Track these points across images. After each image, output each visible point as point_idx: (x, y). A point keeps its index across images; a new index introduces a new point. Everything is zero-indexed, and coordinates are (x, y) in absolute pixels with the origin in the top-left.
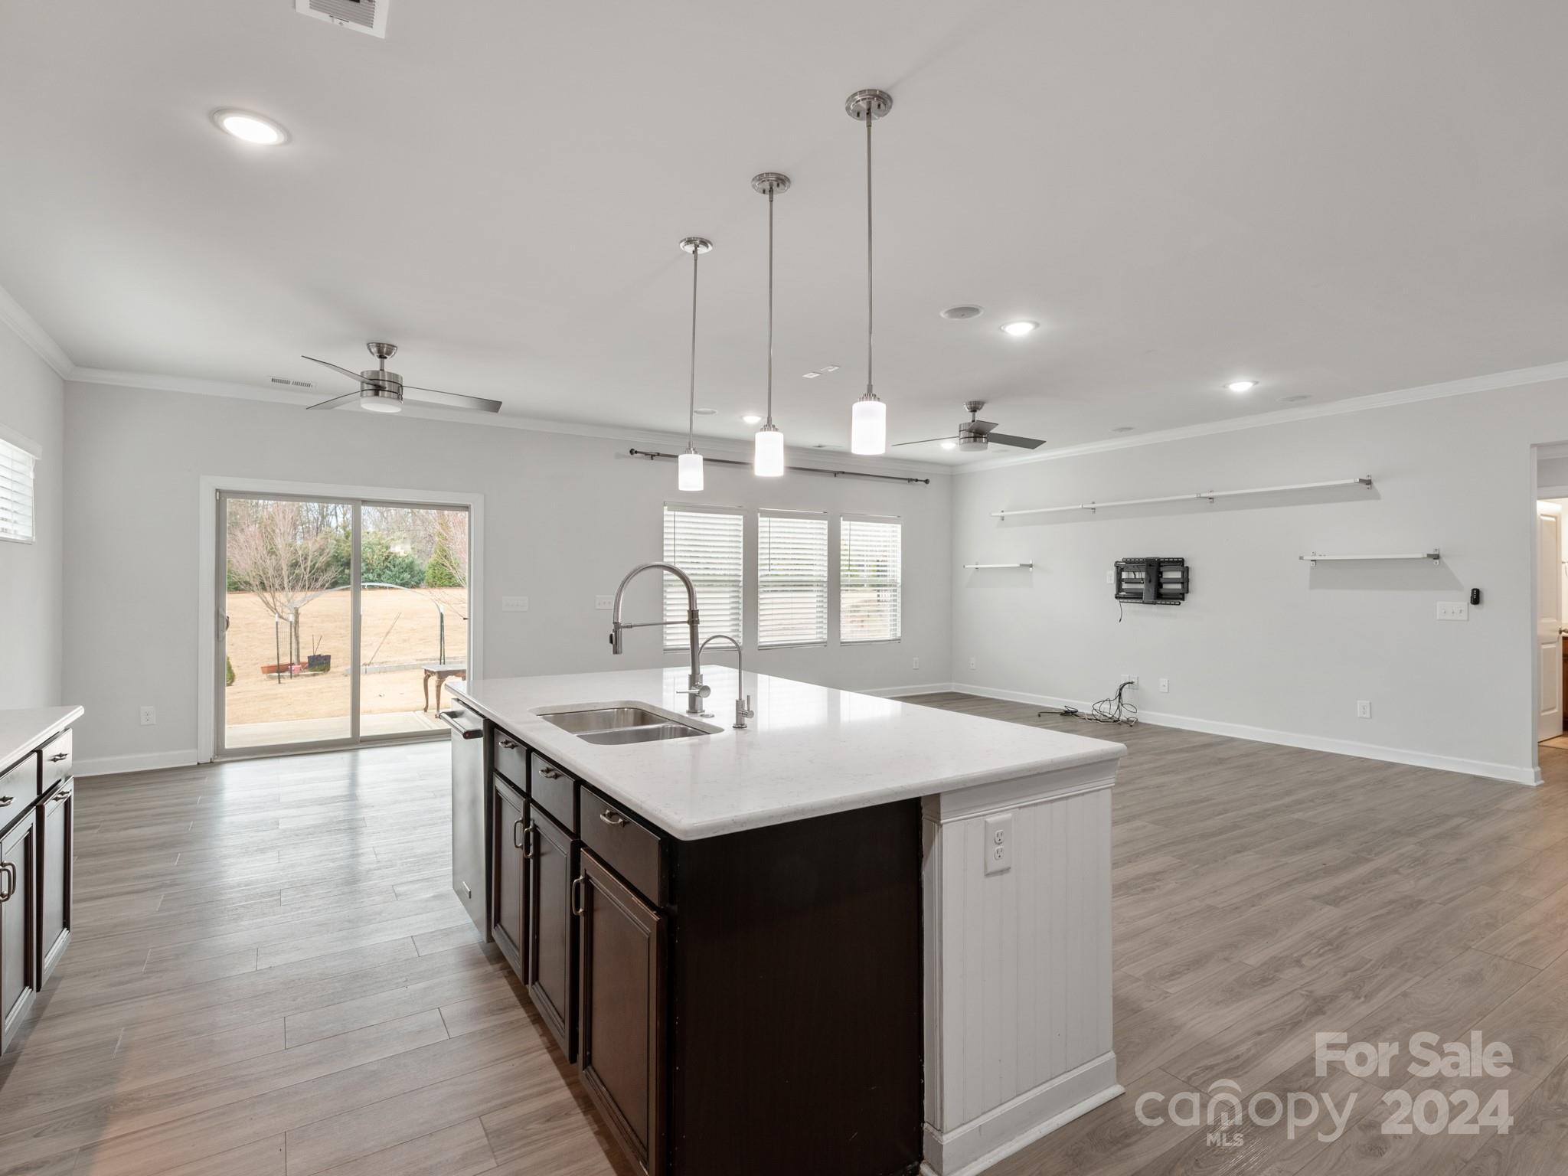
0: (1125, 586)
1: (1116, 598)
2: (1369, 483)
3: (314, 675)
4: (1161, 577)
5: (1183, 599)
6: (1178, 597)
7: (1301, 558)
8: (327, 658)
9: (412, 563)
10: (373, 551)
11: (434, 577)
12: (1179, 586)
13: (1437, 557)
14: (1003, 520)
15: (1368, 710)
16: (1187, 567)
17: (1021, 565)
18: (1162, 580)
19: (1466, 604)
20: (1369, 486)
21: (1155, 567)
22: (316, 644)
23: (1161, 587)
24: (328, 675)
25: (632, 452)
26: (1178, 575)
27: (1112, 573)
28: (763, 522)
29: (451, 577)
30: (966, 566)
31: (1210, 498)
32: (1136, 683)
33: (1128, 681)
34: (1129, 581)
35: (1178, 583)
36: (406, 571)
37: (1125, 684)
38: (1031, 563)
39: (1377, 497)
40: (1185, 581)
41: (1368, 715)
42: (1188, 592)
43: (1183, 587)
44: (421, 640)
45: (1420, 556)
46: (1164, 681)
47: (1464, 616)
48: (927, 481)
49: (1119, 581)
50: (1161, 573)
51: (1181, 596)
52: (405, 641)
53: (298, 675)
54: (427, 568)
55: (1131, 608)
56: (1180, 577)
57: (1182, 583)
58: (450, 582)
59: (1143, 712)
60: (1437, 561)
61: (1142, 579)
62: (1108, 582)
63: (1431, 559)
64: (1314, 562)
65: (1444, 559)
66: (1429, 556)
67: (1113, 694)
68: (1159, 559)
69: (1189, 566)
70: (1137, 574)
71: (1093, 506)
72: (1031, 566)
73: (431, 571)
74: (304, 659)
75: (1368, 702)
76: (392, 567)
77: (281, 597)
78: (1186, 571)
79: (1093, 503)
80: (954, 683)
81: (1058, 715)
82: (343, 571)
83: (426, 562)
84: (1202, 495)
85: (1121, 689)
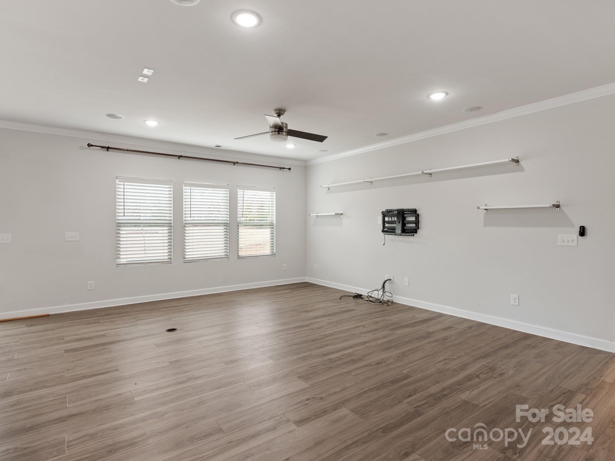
0: (387, 225)
1: (382, 232)
2: (517, 161)
4: (405, 220)
5: (416, 232)
6: (414, 231)
7: (478, 208)
12: (414, 225)
13: (558, 206)
14: (329, 189)
15: (517, 300)
16: (418, 214)
17: (336, 214)
18: (405, 222)
19: (576, 235)
20: (518, 164)
21: (401, 214)
23: (405, 226)
25: (89, 145)
26: (413, 219)
27: (380, 218)
28: (186, 190)
30: (311, 215)
31: (430, 174)
32: (392, 280)
33: (388, 279)
34: (389, 222)
35: (413, 223)
37: (387, 281)
38: (342, 213)
39: (522, 170)
40: (417, 222)
41: (517, 304)
42: (418, 229)
43: (416, 225)
45: (548, 205)
46: (406, 279)
47: (575, 244)
48: (290, 169)
49: (384, 222)
50: (405, 218)
51: (415, 231)
55: (389, 237)
56: (414, 220)
57: (416, 223)
59: (396, 296)
60: (558, 209)
61: (395, 221)
62: (379, 223)
63: (555, 208)
64: (486, 210)
65: (562, 208)
66: (554, 205)
67: (380, 286)
68: (403, 210)
69: (419, 213)
70: (393, 218)
71: (371, 180)
72: (342, 214)
75: (517, 296)
78: (417, 217)
79: (371, 179)
80: (307, 277)
81: (352, 298)
84: (424, 172)
85: (385, 283)
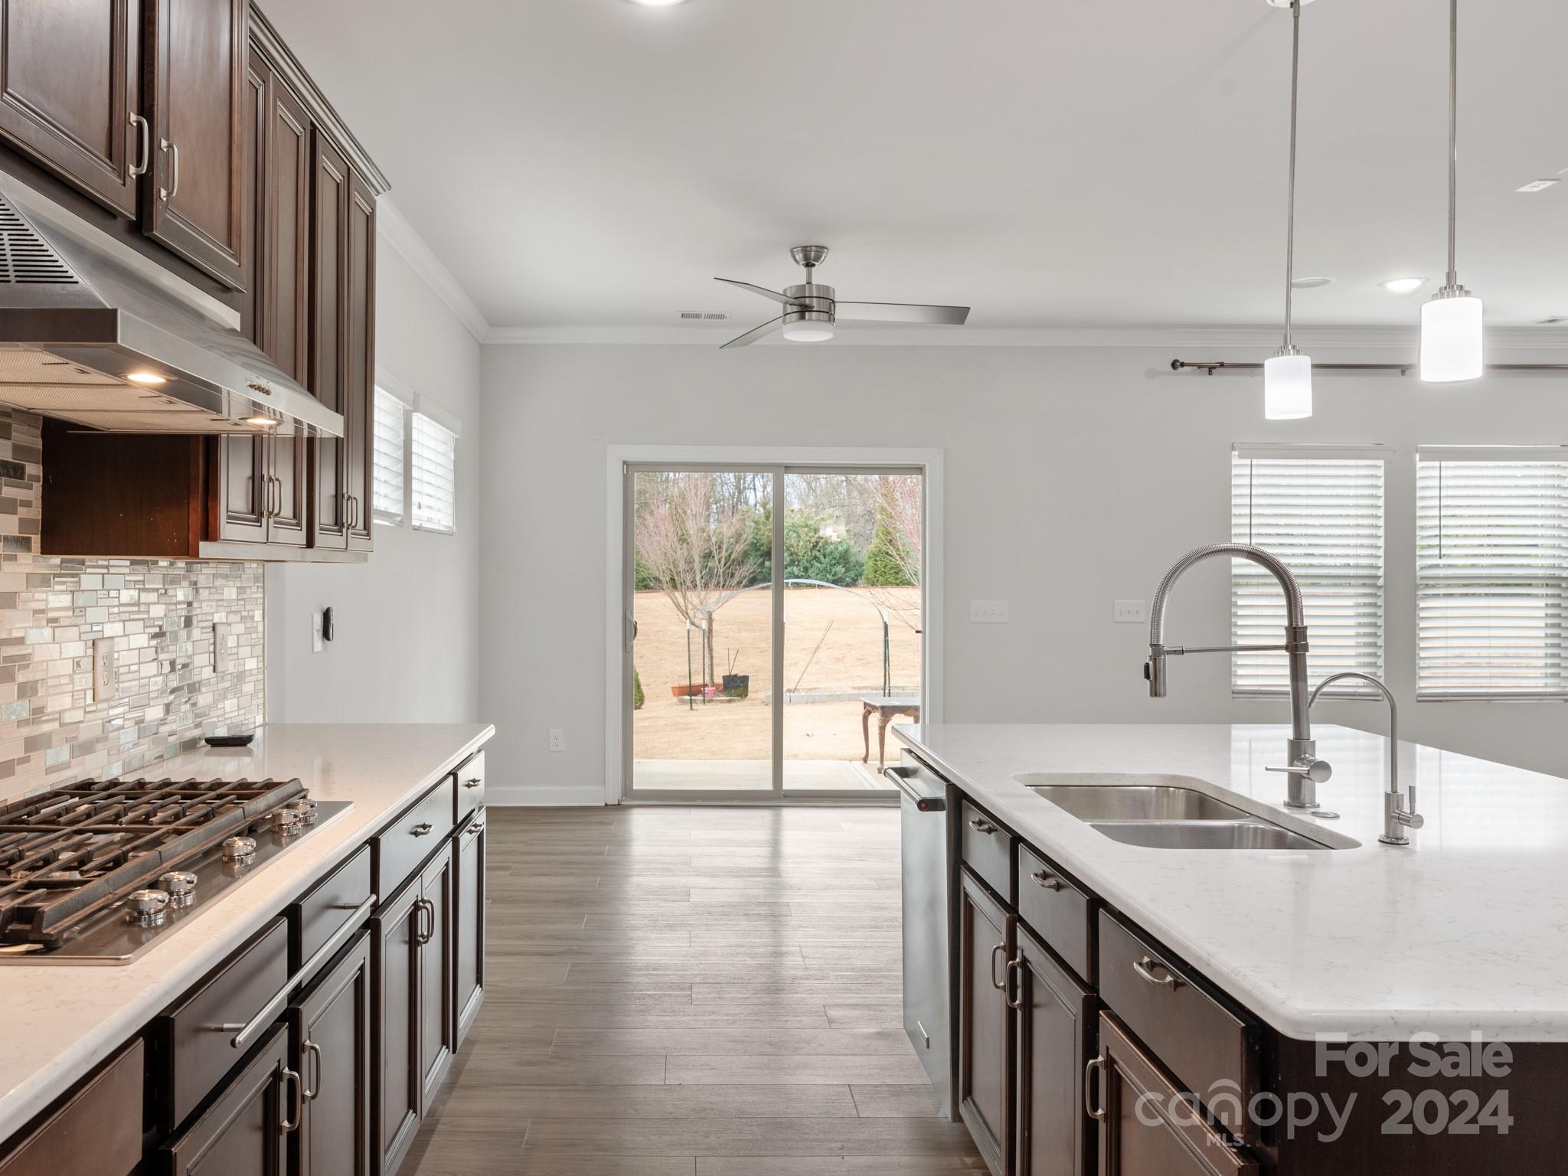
3: (730, 701)
8: (745, 679)
9: (847, 551)
10: (799, 536)
11: (876, 572)
22: (732, 661)
24: (746, 702)
25: (1174, 365)
28: (1427, 469)
29: (898, 571)
36: (839, 563)
44: (858, 659)
52: (838, 660)
53: (712, 700)
54: (866, 560)
58: (897, 579)
73: (871, 563)
74: (719, 680)
76: (822, 557)
77: (693, 597)
82: (763, 563)
83: (865, 551)
